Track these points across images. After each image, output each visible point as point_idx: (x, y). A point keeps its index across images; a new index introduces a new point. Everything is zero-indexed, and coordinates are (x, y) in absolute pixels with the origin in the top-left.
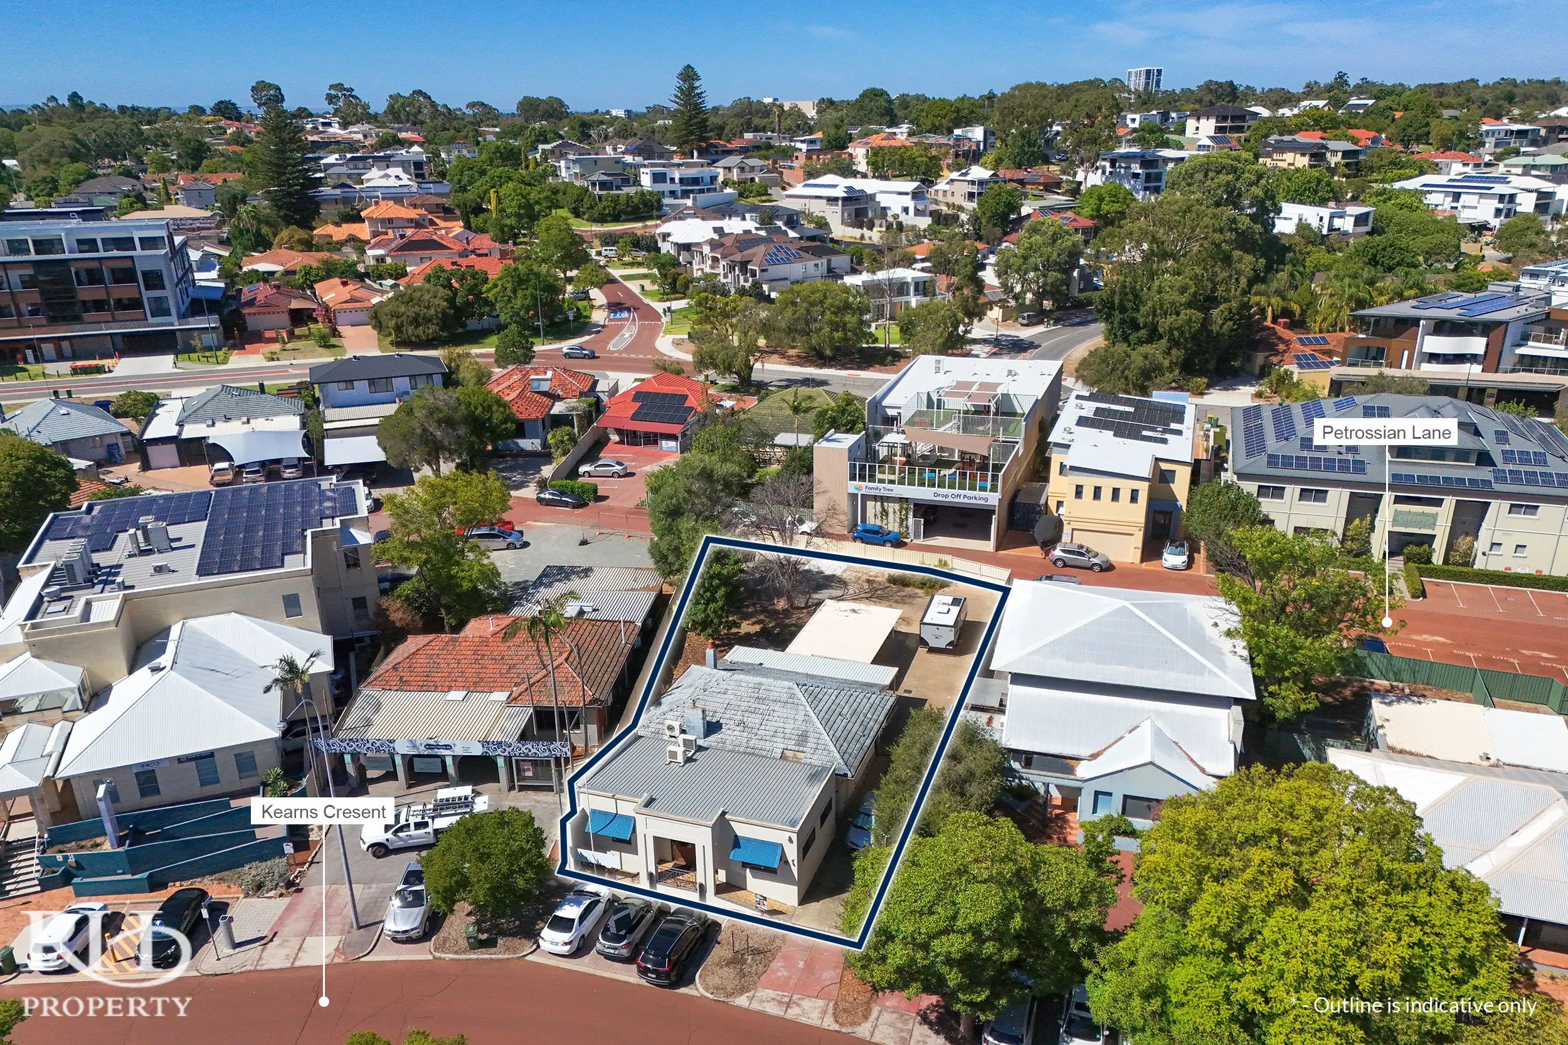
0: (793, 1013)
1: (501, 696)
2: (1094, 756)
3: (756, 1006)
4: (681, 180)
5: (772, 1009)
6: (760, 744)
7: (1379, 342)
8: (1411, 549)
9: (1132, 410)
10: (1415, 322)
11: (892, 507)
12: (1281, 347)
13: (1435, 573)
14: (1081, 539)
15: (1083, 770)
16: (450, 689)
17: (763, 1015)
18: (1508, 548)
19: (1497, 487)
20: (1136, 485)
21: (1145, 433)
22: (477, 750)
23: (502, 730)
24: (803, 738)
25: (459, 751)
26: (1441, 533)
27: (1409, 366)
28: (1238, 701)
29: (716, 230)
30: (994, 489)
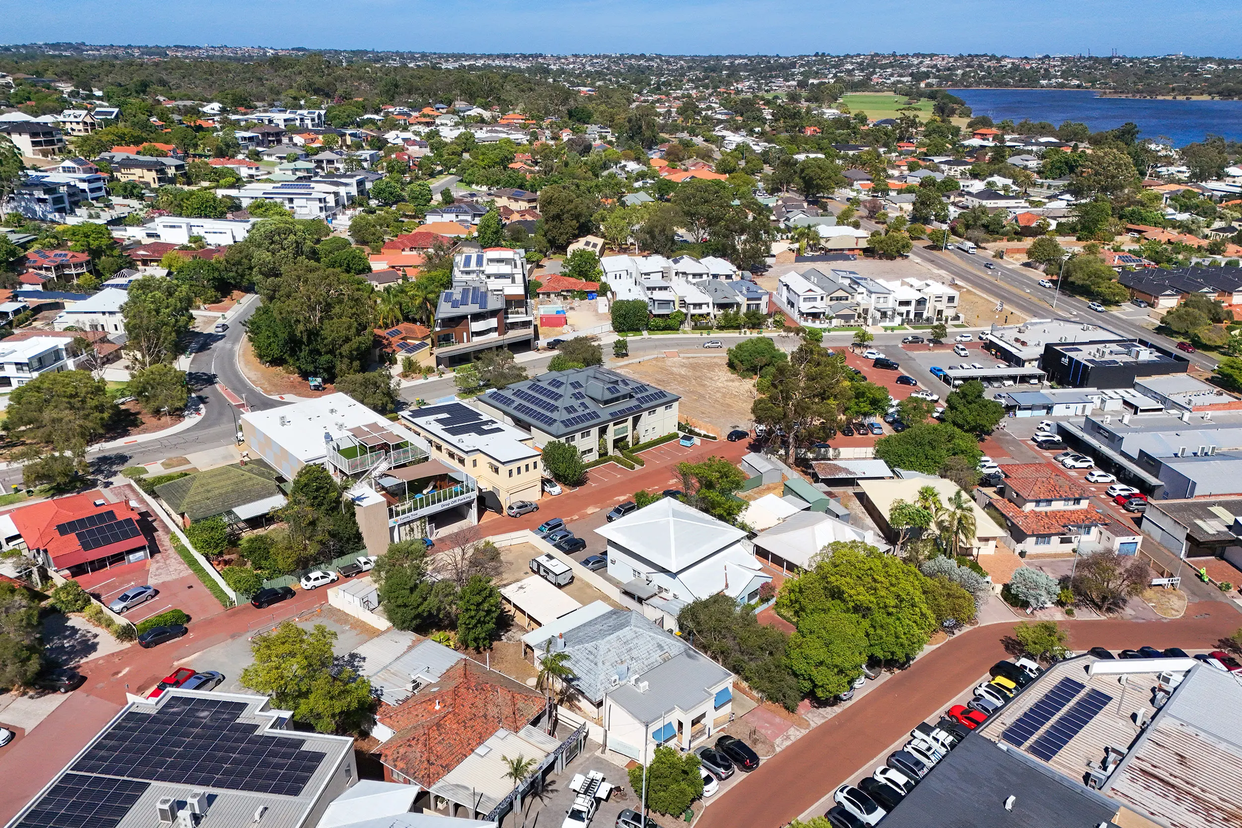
0: (793, 739)
1: (503, 732)
5: (788, 743)
6: (649, 662)
8: (621, 444)
9: (447, 415)
11: (414, 525)
16: (472, 750)
18: (649, 431)
20: (534, 459)
21: (483, 428)
25: (545, 767)
27: (468, 341)
28: (743, 538)
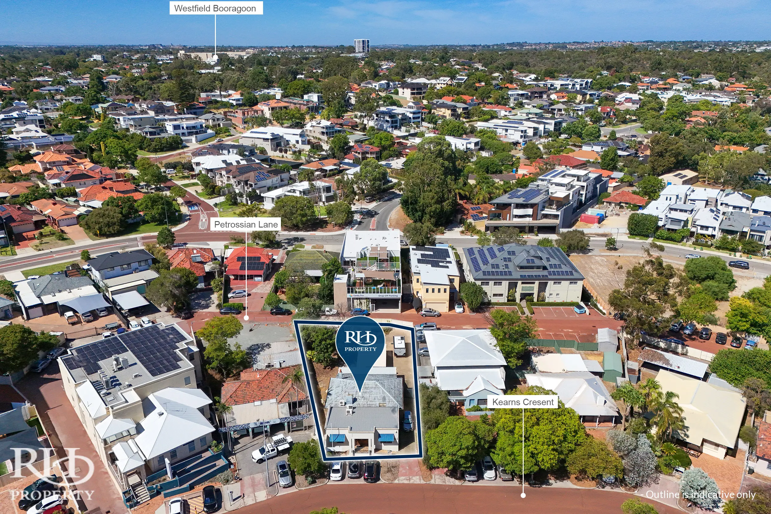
0: (412, 482)
1: (274, 401)
2: (467, 389)
3: (401, 482)
4: (187, 128)
5: (406, 482)
6: (371, 403)
7: (499, 211)
8: (527, 297)
9: (432, 253)
10: (510, 205)
11: (363, 301)
12: (466, 212)
13: (535, 304)
14: (429, 306)
15: (465, 394)
16: (254, 401)
17: (403, 484)
18: (554, 295)
19: (549, 277)
20: (445, 287)
21: (441, 264)
22: (278, 422)
23: (282, 413)
24: (384, 399)
25: (272, 423)
26: (536, 292)
27: (510, 220)
28: (502, 366)
29: (224, 161)
30: (399, 292)
